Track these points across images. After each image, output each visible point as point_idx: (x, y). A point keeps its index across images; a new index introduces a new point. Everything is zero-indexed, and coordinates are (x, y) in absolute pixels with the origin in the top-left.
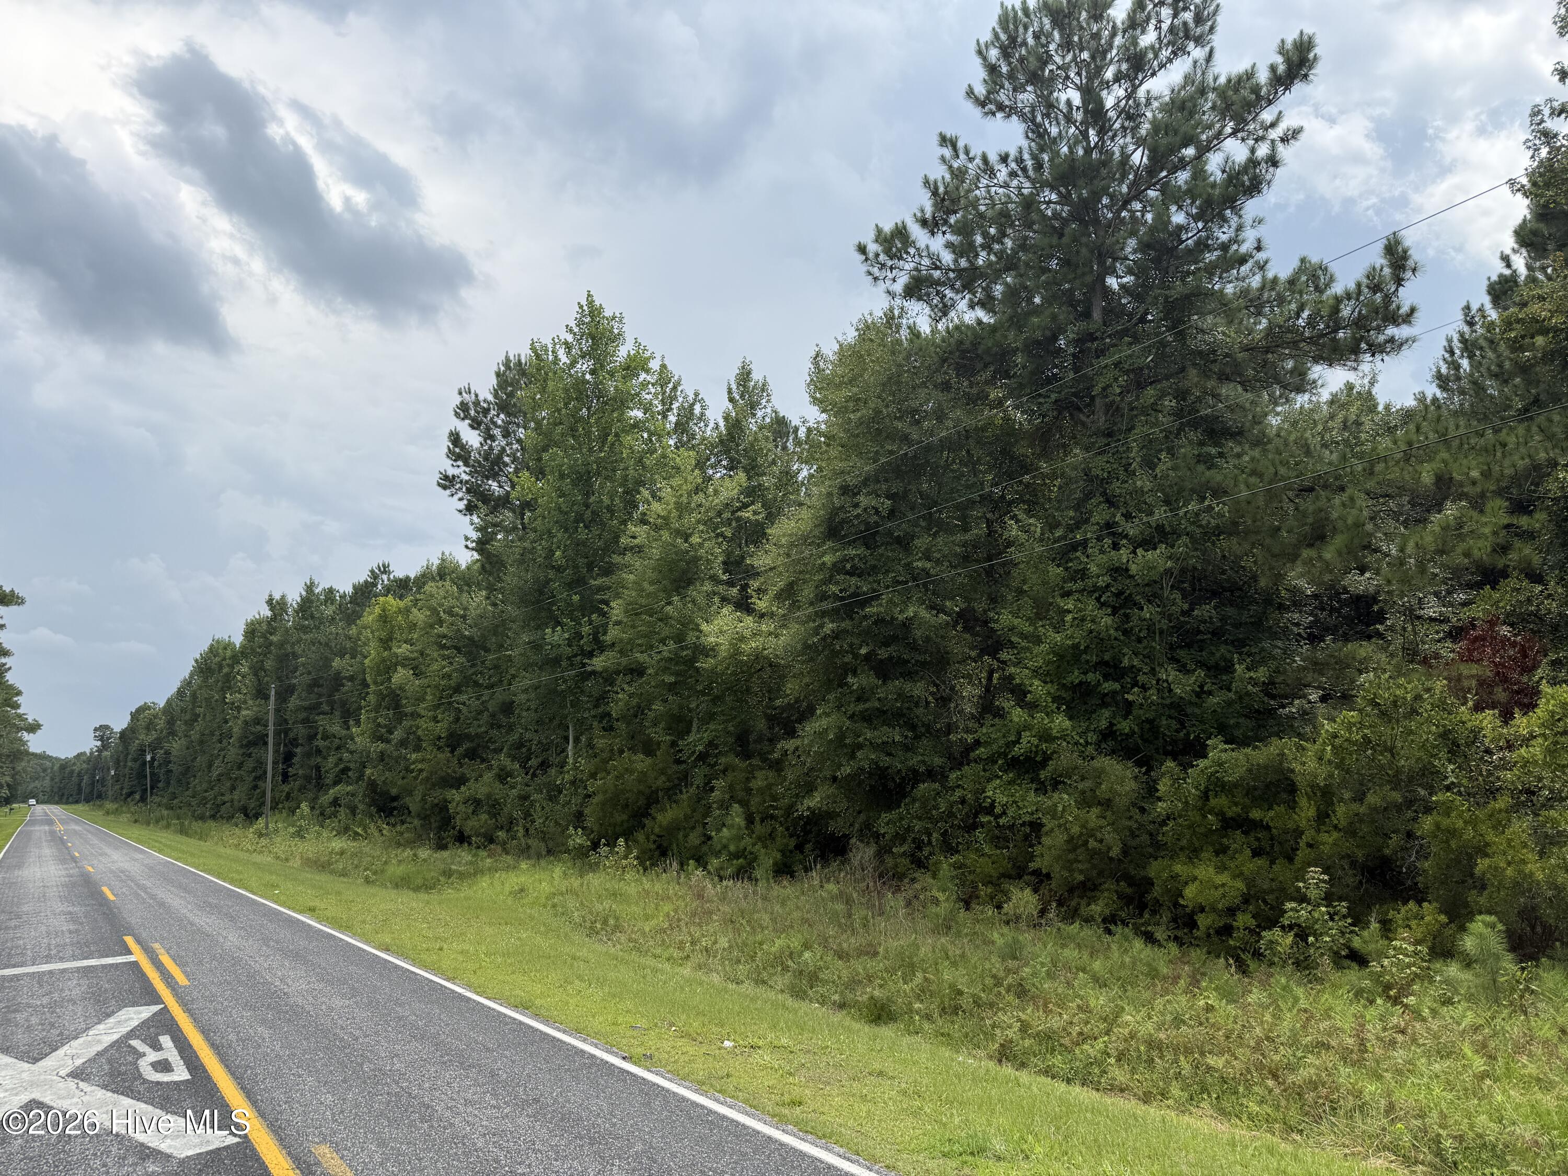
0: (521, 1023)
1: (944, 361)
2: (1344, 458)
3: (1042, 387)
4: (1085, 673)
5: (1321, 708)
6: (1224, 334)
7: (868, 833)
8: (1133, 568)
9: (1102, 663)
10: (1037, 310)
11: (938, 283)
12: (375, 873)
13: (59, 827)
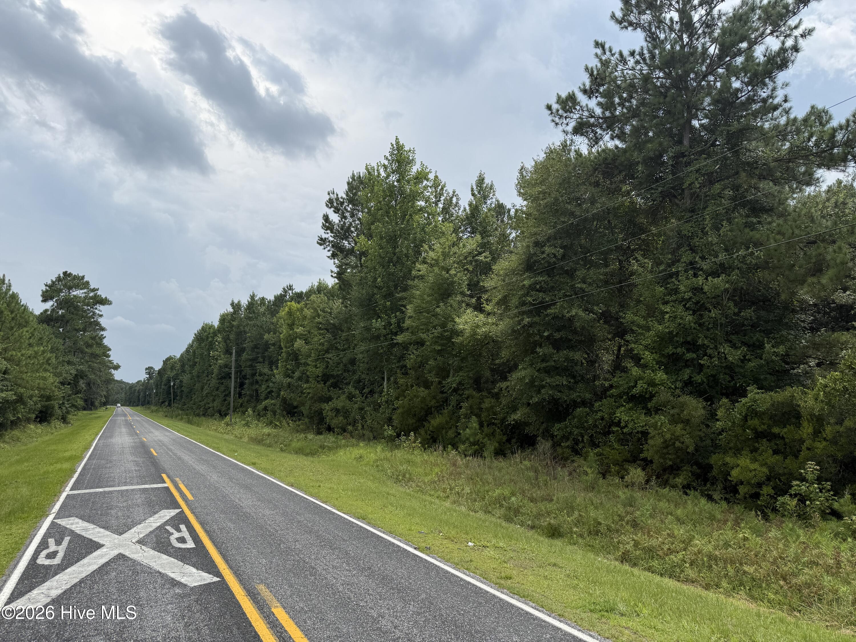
0: (361, 527)
1: (595, 170)
2: (835, 224)
3: (653, 183)
4: (676, 348)
5: (817, 371)
6: (763, 152)
7: (548, 434)
8: (706, 288)
9: (687, 343)
10: (650, 140)
11: (593, 125)
12: (285, 446)
13: (129, 418)
